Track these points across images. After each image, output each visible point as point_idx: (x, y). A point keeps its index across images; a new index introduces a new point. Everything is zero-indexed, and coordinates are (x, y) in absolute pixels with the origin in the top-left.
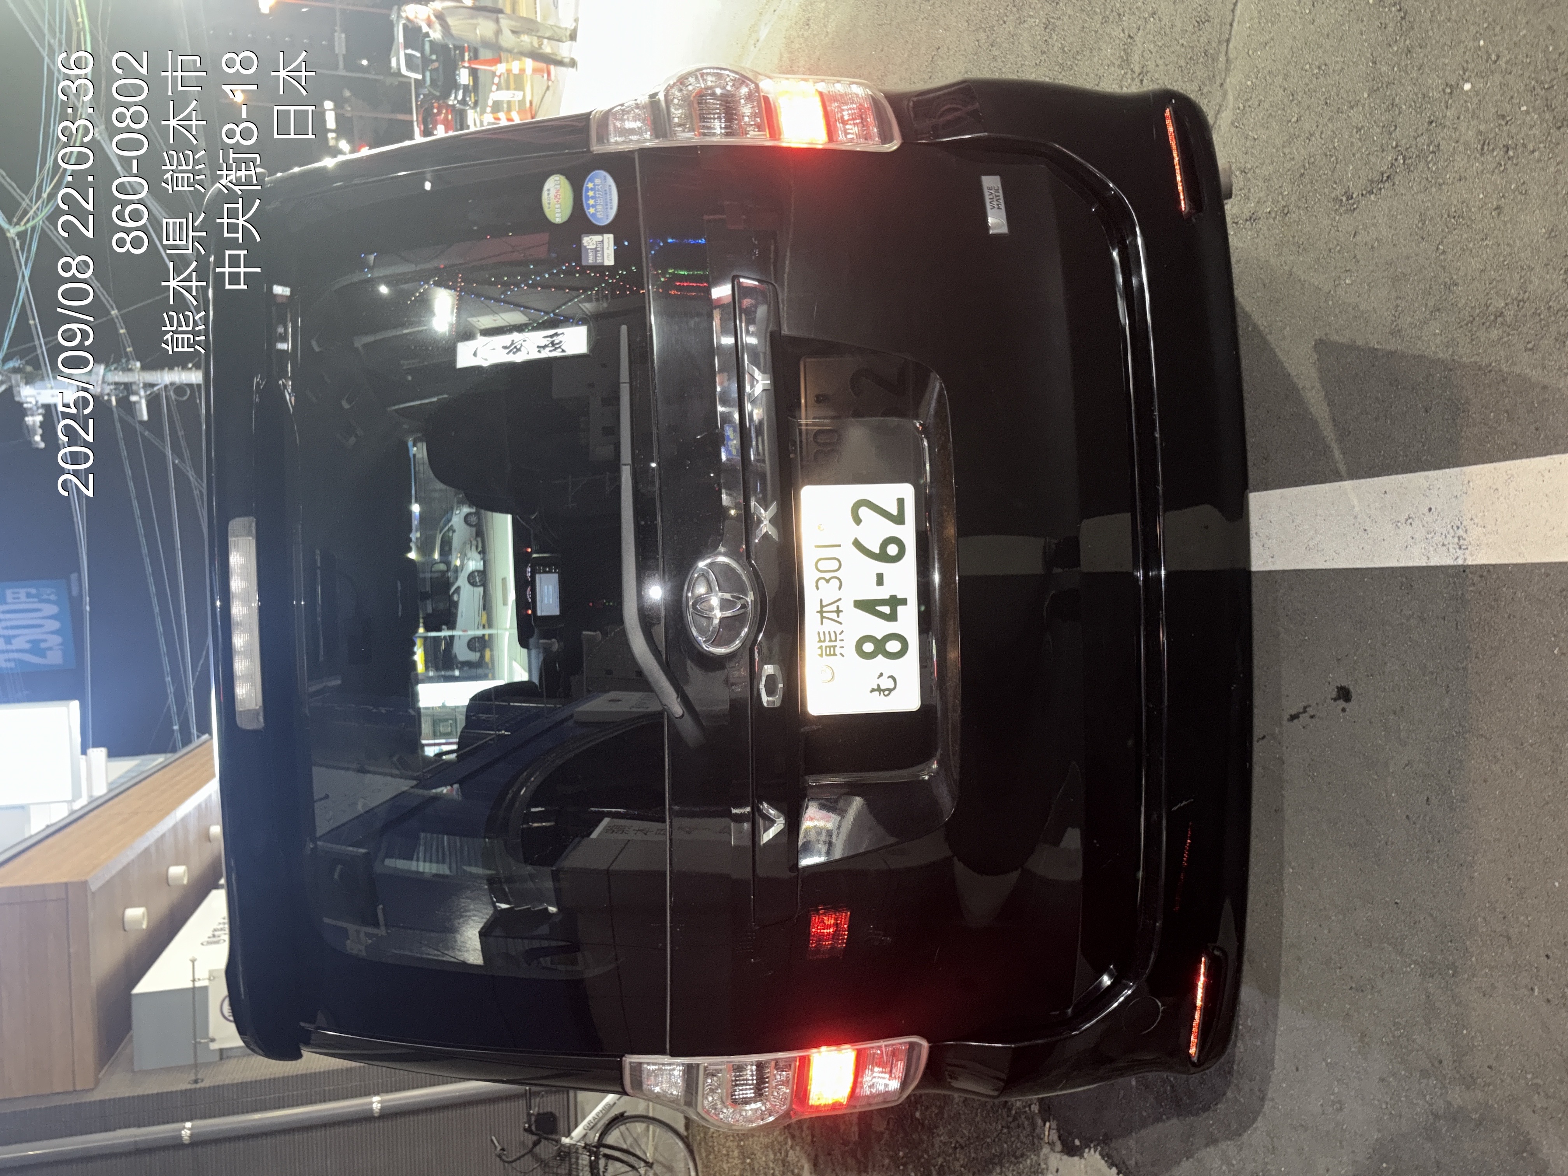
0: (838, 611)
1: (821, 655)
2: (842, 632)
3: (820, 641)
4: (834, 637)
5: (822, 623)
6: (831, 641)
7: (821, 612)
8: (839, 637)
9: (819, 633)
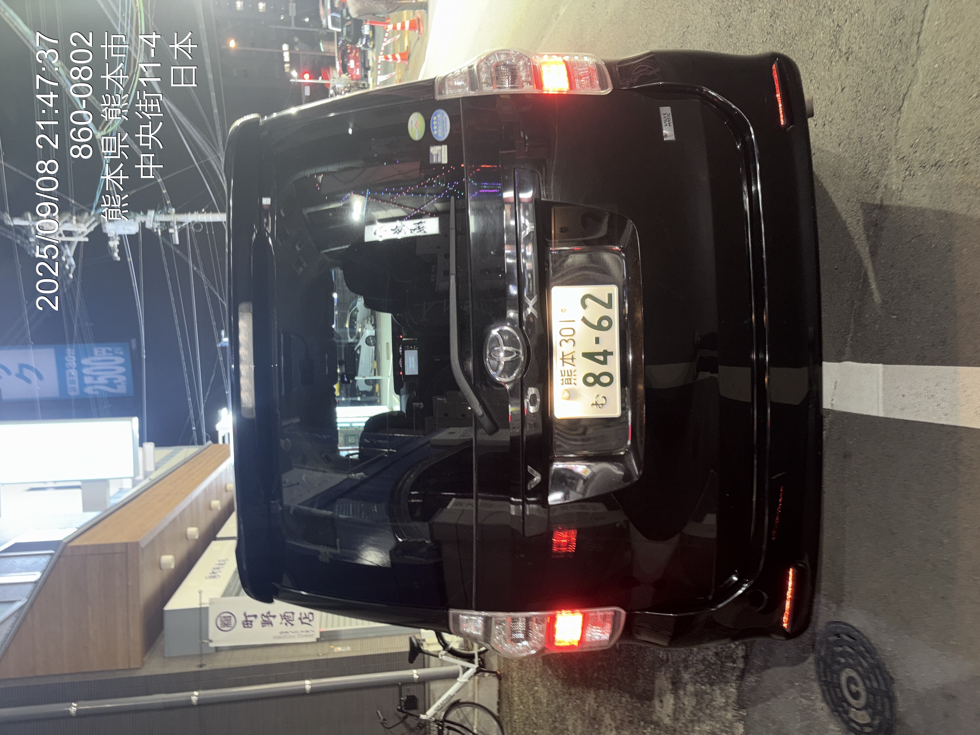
0: (573, 359)
1: (563, 384)
2: (575, 371)
3: (562, 376)
4: (570, 373)
5: (563, 365)
6: (568, 375)
7: (563, 359)
8: (573, 374)
9: (561, 371)
